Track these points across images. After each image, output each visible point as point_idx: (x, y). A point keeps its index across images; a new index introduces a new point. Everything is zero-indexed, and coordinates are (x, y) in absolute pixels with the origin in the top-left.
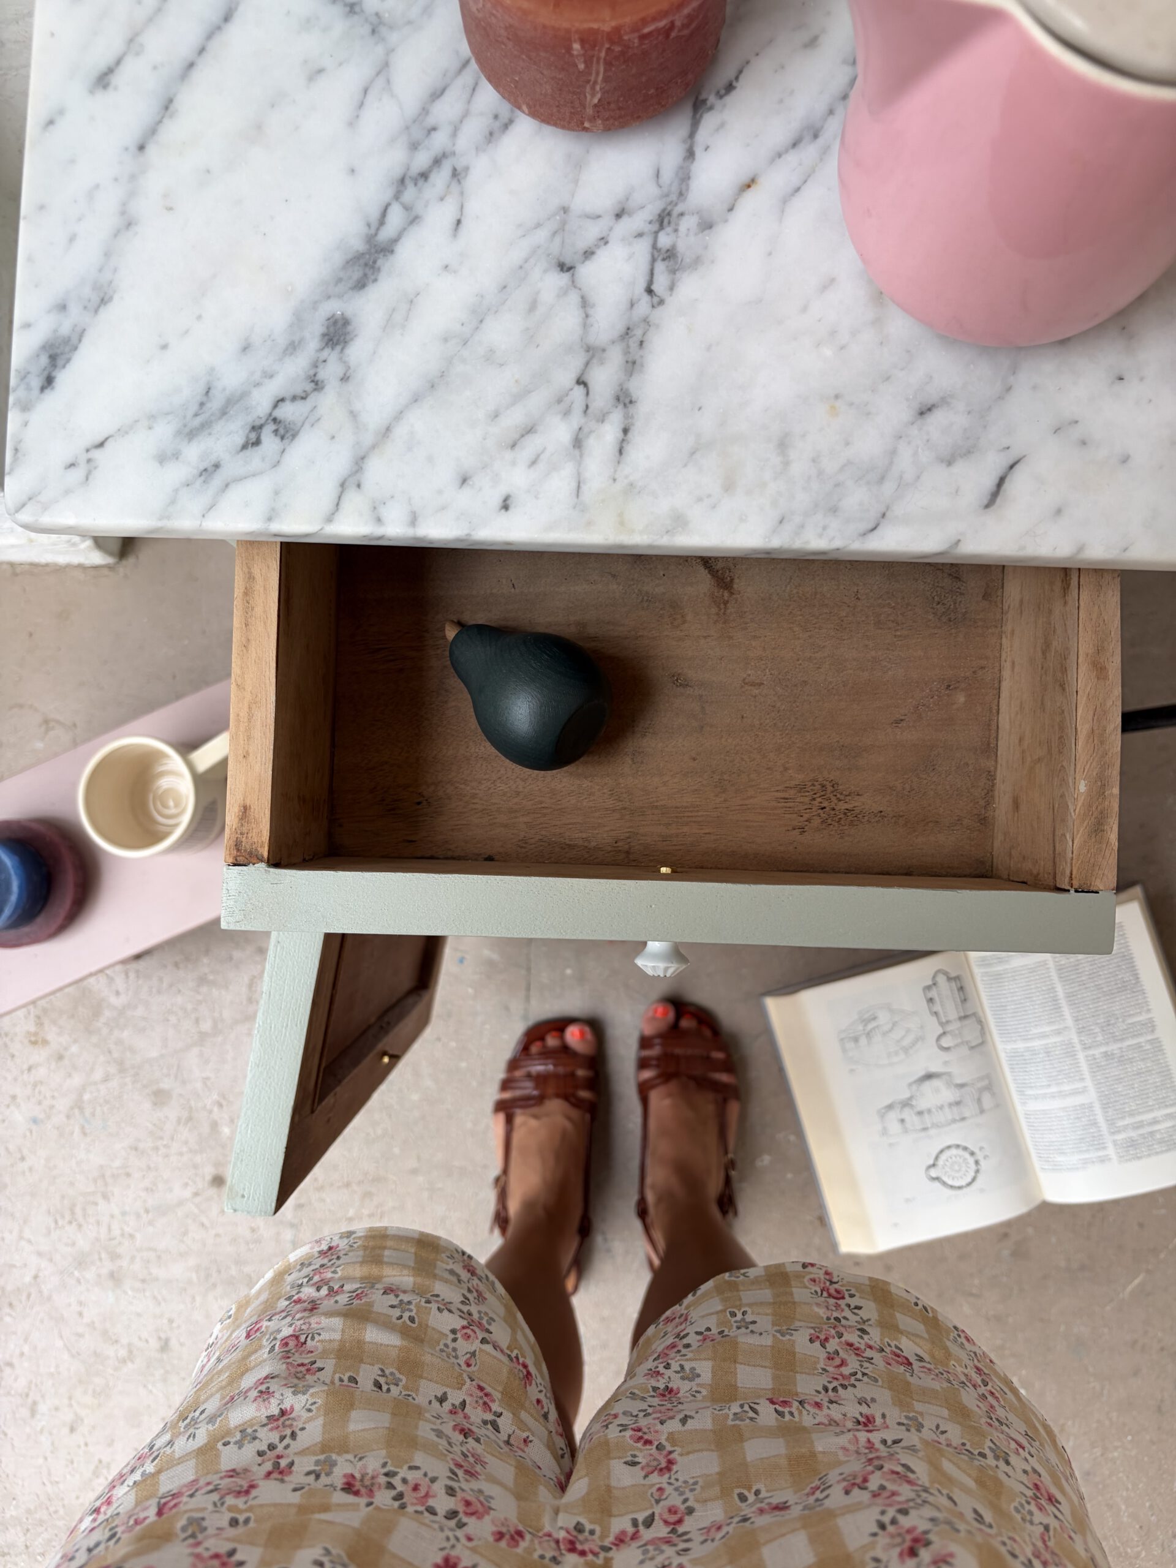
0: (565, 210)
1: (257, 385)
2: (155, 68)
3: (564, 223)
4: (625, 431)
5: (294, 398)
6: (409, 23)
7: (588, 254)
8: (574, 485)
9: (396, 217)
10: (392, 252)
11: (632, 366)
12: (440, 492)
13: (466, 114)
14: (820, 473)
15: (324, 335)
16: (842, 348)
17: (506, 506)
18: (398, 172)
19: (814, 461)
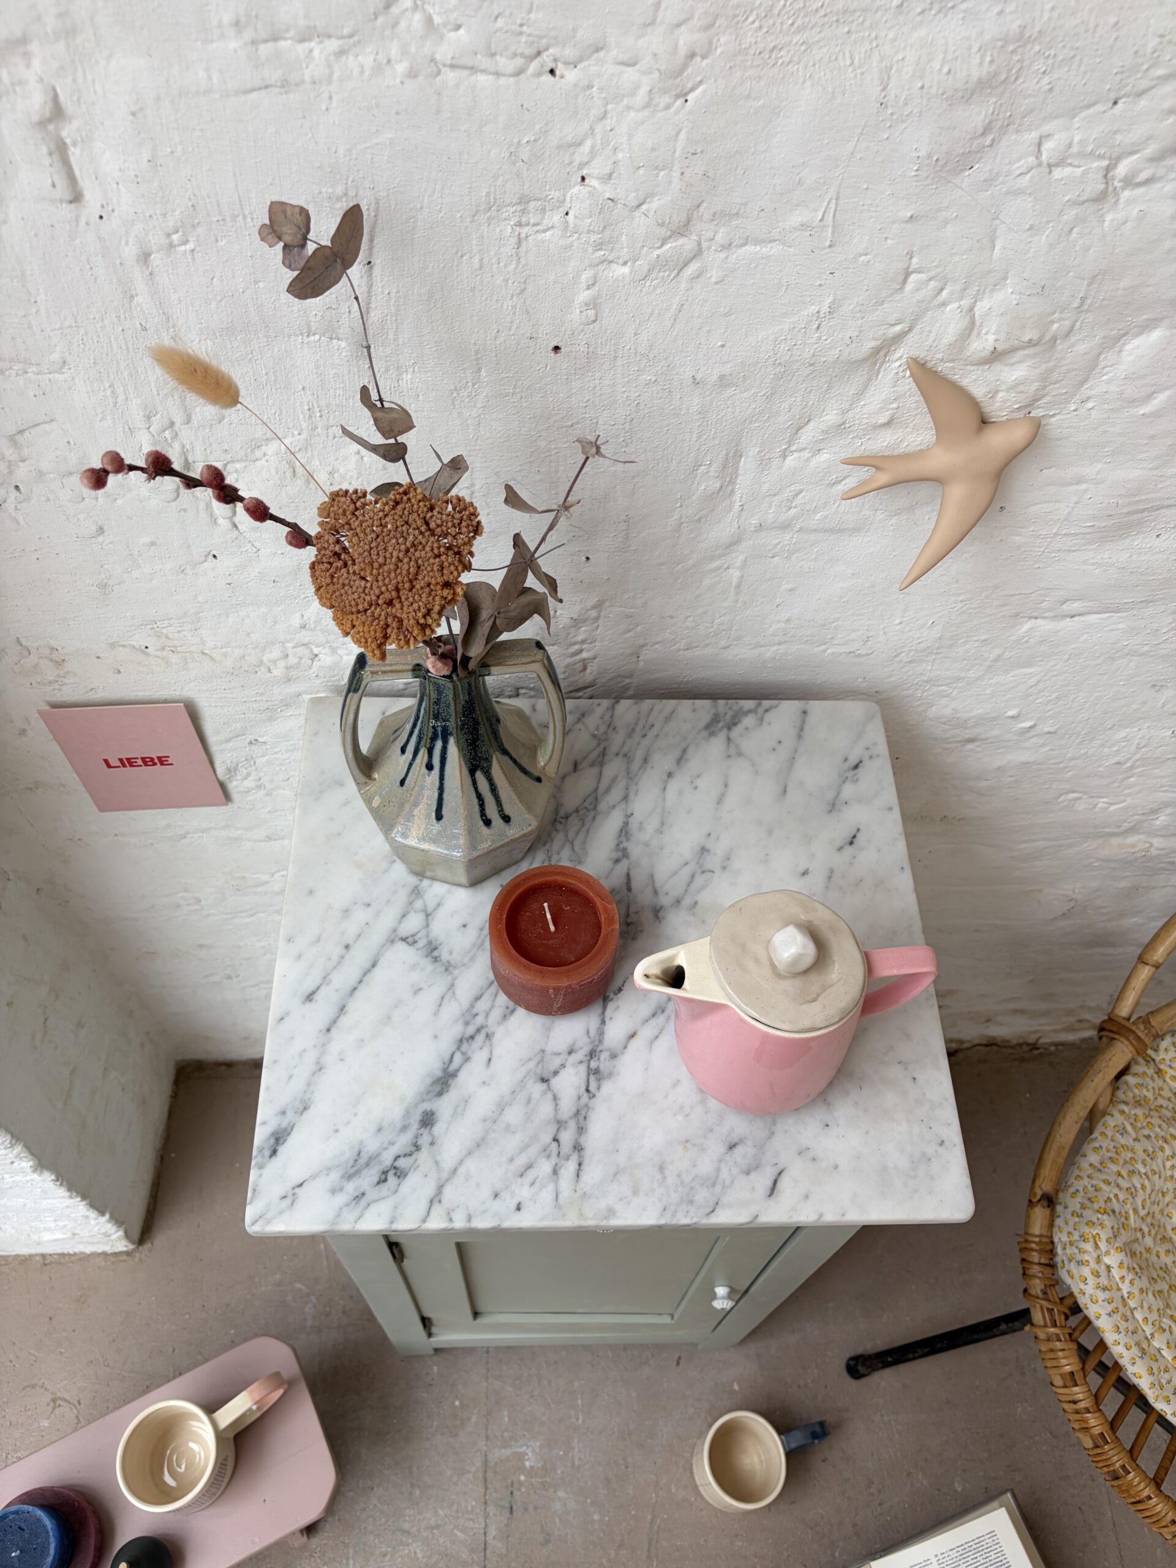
0: (543, 1051)
1: (386, 1149)
2: (337, 991)
3: (543, 1058)
4: (580, 1165)
5: (405, 1155)
6: (464, 965)
7: (556, 1073)
8: (555, 1195)
9: (458, 1058)
10: (456, 1076)
11: (581, 1130)
12: (483, 1203)
13: (492, 1007)
14: (682, 1183)
15: (421, 1121)
16: (687, 1115)
17: (518, 1209)
18: (459, 1037)
19: (678, 1176)
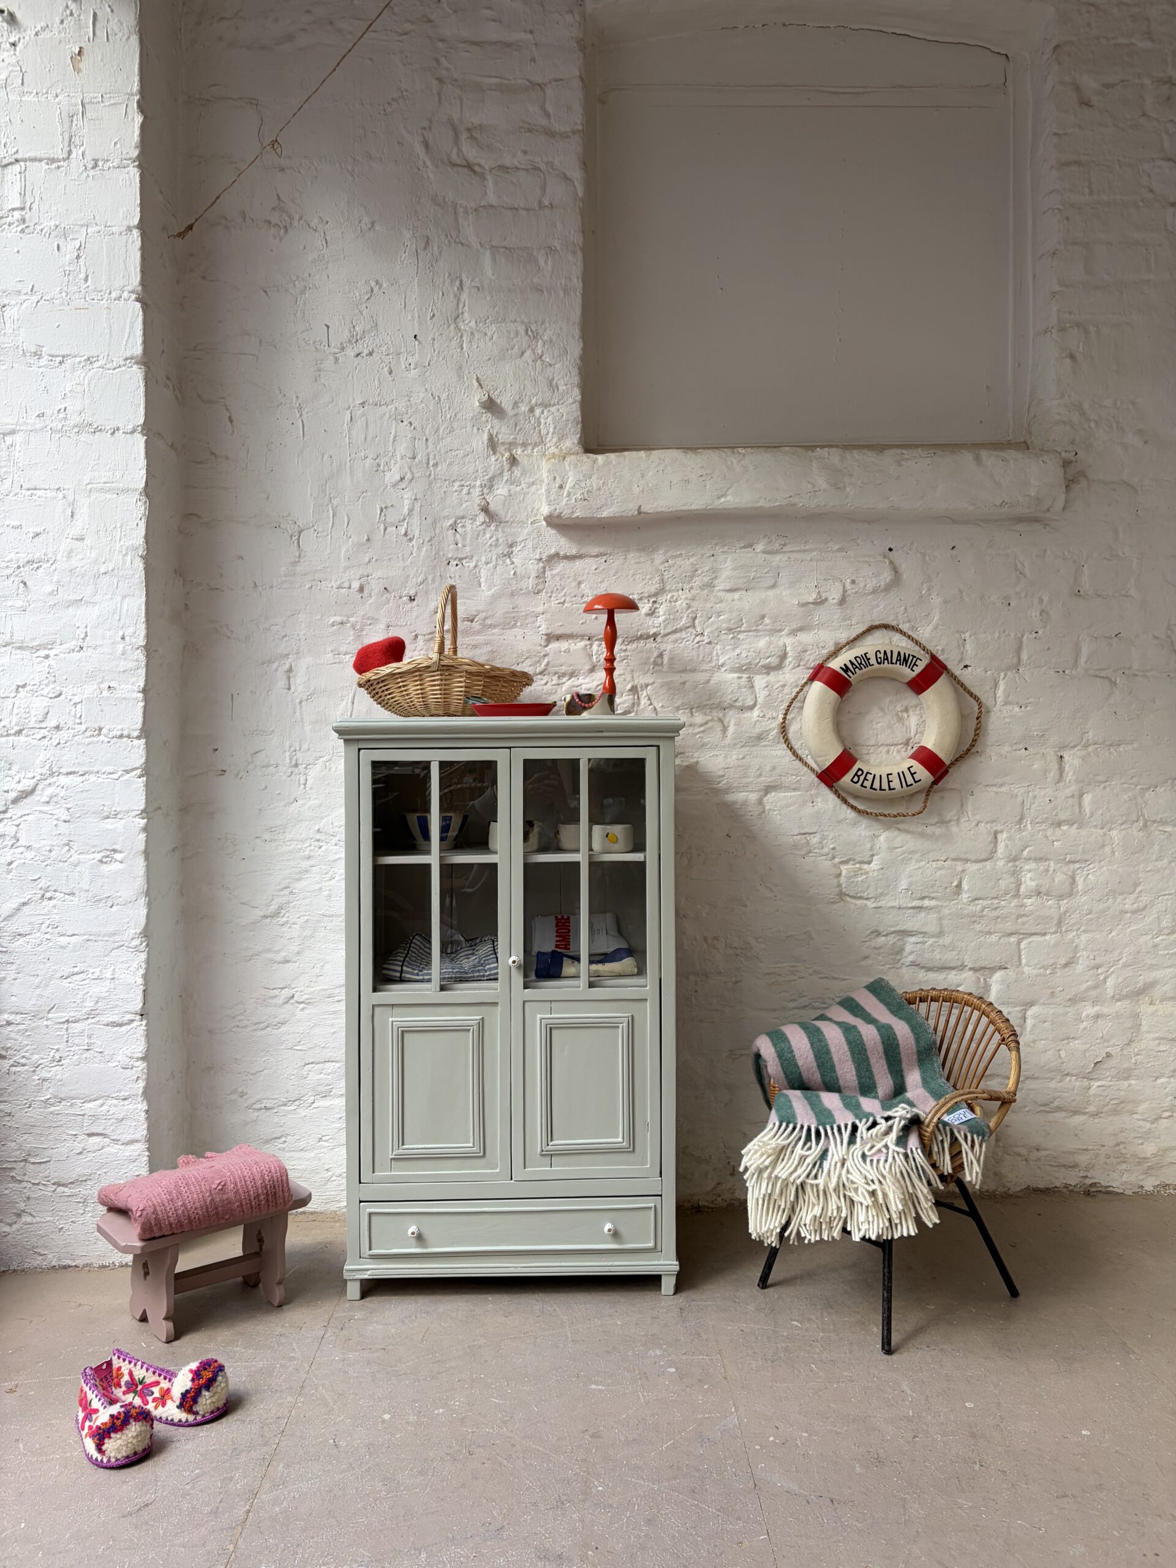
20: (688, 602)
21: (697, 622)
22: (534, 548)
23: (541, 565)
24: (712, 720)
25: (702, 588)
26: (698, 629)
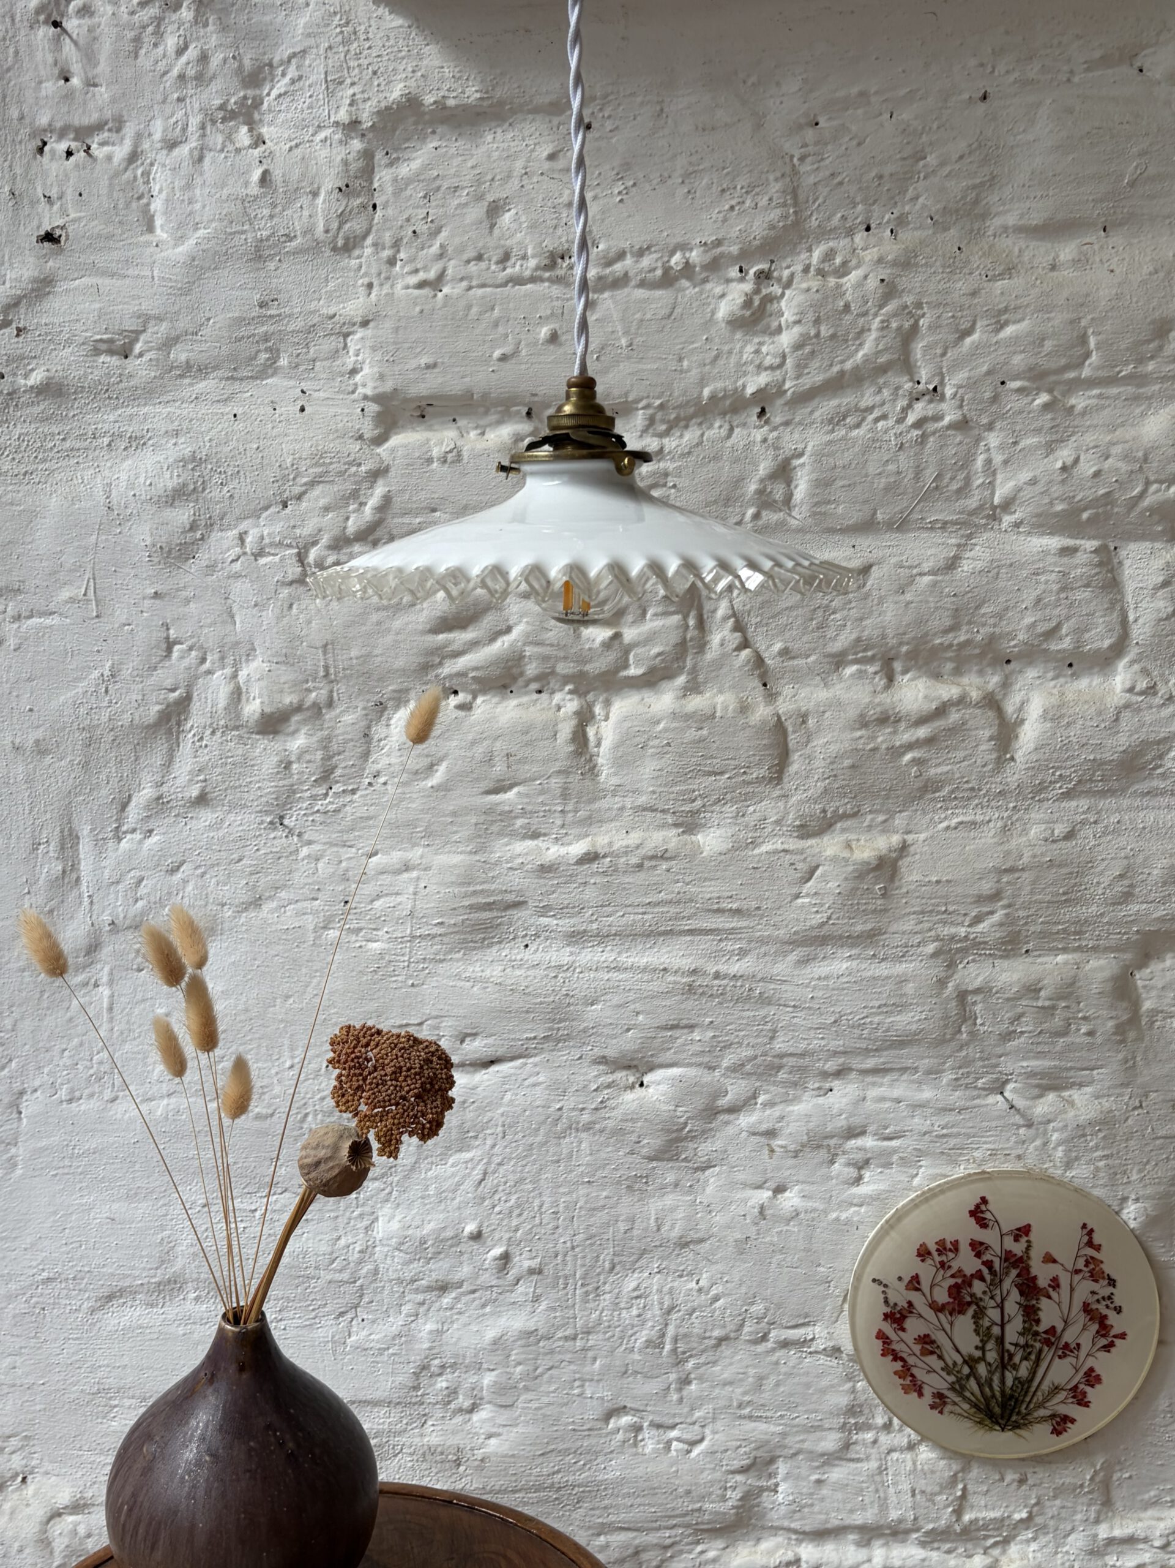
20: (884, 273)
21: (918, 348)
22: (333, 84)
23: (357, 145)
24: (961, 701)
25: (939, 223)
26: (924, 374)
